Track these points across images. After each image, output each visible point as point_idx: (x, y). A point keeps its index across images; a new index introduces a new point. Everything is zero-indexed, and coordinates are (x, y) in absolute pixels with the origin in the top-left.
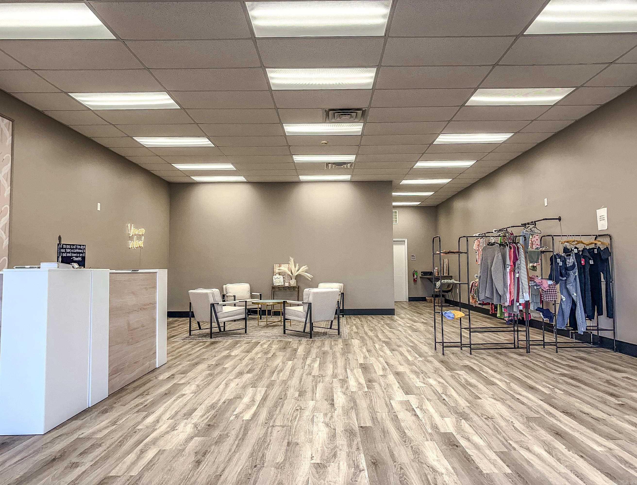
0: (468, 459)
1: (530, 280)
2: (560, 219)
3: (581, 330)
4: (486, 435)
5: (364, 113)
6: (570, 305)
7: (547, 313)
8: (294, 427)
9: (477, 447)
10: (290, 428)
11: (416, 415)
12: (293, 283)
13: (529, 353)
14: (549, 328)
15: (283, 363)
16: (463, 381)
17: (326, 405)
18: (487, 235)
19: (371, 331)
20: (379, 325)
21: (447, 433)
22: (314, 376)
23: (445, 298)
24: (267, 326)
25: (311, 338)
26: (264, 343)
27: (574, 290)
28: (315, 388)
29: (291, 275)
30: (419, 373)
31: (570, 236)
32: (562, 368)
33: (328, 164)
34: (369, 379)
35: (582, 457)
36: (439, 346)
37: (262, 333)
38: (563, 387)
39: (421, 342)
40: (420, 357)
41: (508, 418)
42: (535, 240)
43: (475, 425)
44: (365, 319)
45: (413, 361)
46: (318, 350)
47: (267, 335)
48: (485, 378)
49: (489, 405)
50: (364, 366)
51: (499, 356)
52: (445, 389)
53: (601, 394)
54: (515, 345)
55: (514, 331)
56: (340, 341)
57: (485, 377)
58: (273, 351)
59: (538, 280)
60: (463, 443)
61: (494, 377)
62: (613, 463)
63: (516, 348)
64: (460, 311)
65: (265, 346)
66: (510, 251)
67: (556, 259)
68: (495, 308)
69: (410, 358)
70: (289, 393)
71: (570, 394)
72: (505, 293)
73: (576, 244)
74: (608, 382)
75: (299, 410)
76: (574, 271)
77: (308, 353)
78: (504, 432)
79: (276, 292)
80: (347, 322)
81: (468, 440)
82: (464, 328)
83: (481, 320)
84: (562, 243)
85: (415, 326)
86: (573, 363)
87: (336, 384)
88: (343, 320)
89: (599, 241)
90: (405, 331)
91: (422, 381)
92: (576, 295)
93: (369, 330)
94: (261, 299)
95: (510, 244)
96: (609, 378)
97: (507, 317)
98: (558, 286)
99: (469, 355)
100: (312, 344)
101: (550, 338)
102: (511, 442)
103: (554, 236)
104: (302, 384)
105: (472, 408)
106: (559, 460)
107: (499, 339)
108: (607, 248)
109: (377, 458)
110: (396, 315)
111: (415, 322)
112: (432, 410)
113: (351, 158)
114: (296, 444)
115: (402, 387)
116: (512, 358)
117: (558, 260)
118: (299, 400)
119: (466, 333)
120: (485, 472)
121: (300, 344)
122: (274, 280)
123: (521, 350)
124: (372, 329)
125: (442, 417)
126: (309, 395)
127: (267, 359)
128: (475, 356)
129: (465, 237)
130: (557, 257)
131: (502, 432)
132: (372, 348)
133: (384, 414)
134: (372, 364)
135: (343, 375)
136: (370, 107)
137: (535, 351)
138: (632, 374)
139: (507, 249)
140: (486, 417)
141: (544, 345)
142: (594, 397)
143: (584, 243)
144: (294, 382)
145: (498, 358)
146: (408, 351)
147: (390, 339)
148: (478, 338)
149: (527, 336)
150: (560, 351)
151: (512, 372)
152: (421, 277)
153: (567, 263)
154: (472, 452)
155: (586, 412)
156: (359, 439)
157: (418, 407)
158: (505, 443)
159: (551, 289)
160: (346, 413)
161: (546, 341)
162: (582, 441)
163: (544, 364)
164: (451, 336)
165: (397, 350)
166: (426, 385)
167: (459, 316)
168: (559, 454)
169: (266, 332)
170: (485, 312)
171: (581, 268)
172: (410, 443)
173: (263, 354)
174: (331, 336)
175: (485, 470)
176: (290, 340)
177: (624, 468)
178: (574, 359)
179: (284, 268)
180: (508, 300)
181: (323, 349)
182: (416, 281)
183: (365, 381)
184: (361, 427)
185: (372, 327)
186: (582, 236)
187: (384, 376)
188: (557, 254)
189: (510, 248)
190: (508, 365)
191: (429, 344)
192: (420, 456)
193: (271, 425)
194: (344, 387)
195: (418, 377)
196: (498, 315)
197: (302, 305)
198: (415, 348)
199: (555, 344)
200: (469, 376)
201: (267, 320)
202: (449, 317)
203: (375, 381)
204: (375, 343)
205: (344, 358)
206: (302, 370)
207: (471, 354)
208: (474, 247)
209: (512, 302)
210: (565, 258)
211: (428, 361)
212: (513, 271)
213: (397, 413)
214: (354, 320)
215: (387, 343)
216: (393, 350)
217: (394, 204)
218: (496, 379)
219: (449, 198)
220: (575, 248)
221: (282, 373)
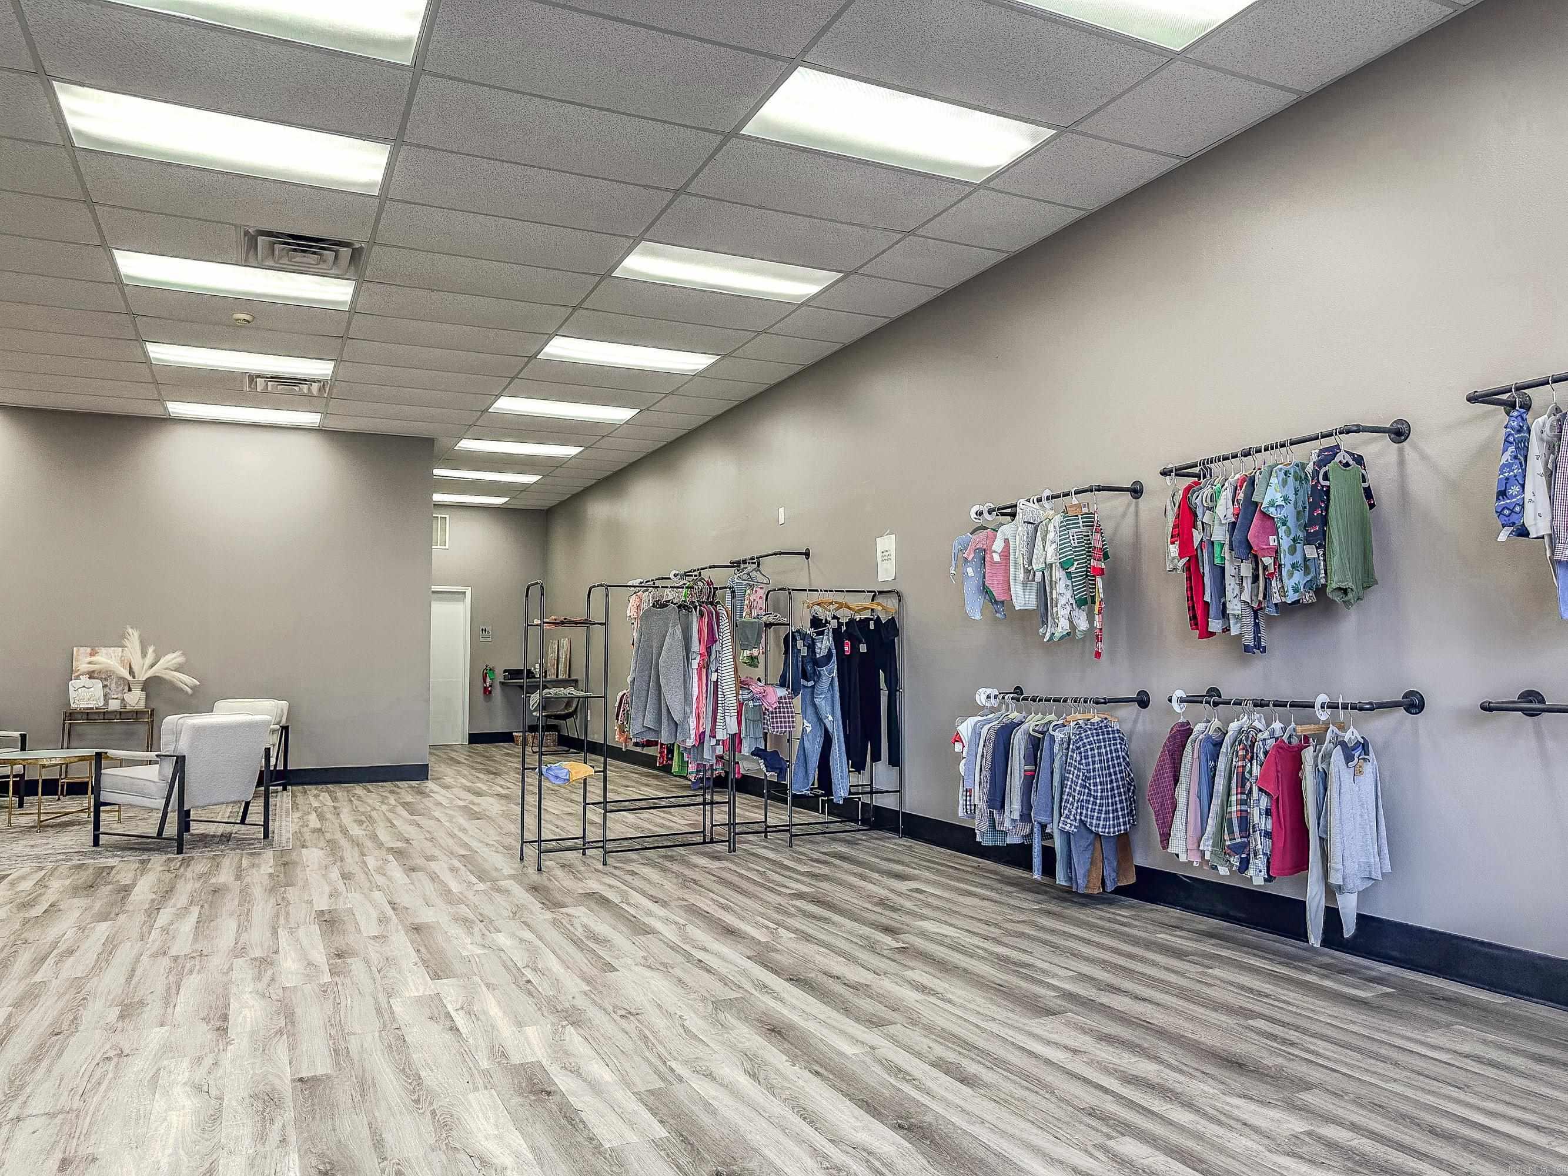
0: (570, 1121)
1: (741, 687)
2: (807, 554)
3: (840, 793)
4: (620, 1056)
5: (356, 255)
6: (820, 740)
7: (773, 759)
8: (90, 1113)
9: (595, 1087)
10: (77, 1117)
11: (454, 1029)
12: (135, 699)
13: (734, 851)
14: (777, 793)
15: (82, 929)
16: (580, 932)
17: (204, 1033)
18: (657, 583)
19: (360, 823)
20: (384, 808)
21: (528, 1063)
22: (176, 959)
23: (559, 732)
24: (41, 826)
25: (180, 851)
26: (23, 878)
27: (828, 708)
28: (173, 991)
29: (130, 678)
30: (473, 922)
31: (826, 591)
32: (797, 881)
33: (253, 378)
34: (337, 949)
35: (817, 1073)
36: (531, 851)
37: (20, 847)
38: (796, 923)
39: (487, 844)
40: (481, 879)
41: (671, 1010)
42: (758, 599)
43: (597, 1034)
44: (345, 794)
45: (461, 893)
46: (197, 885)
47: (36, 851)
48: (633, 919)
49: (634, 982)
50: (327, 917)
51: (668, 864)
52: (533, 953)
53: (866, 931)
54: (704, 836)
55: (704, 804)
56: (269, 853)
57: (630, 917)
58: (49, 897)
59: (757, 688)
60: (563, 1082)
61: (649, 913)
62: (876, 1077)
63: (708, 843)
64: (585, 763)
65: (27, 885)
66: (700, 621)
67: (794, 639)
68: (667, 755)
69: (454, 886)
70: (87, 1017)
71: (807, 938)
72: (686, 717)
73: (837, 609)
74: (882, 903)
75: (115, 1059)
76: (829, 666)
77: (168, 892)
78: (661, 1043)
79: (78, 728)
80: (294, 803)
81: (577, 1072)
82: (593, 804)
83: (637, 782)
84: (808, 607)
85: (479, 804)
86: (821, 868)
87: (242, 971)
88: (282, 800)
89: (879, 604)
90: (451, 818)
91: (479, 939)
92: (833, 721)
93: (355, 821)
94: (23, 749)
95: (700, 606)
96: (883, 892)
97: (692, 772)
98: (797, 701)
99: (600, 867)
100: (182, 870)
101: (778, 816)
102: (674, 1065)
103: (793, 590)
104: (133, 982)
105: (592, 996)
106: (771, 1089)
107: (672, 824)
108: (893, 618)
109: (334, 1158)
110: (433, 779)
111: (479, 794)
112: (494, 1010)
113: (321, 368)
114: (90, 1158)
115: (424, 961)
116: (695, 866)
117: (800, 644)
118: (119, 1029)
119: (595, 815)
120: (607, 1145)
121: (144, 871)
122: (72, 694)
123: (718, 847)
124: (363, 818)
125: (520, 1024)
126: (153, 1010)
127: (25, 922)
128: (615, 868)
129: (601, 585)
130: (798, 637)
131: (656, 1043)
132: (356, 869)
133: (369, 1038)
134: (351, 912)
135: (266, 946)
136: (373, 242)
137: (746, 846)
138: (928, 882)
139: (695, 617)
140: (623, 1013)
141: (766, 832)
142: (854, 940)
143: (849, 608)
144: (112, 979)
145: (664, 870)
146: (452, 869)
147: (407, 841)
148: (623, 824)
149: (732, 814)
150: (798, 843)
151: (693, 899)
152: (502, 683)
153: (818, 651)
154: (581, 1100)
155: (835, 973)
156: (290, 1115)
157: (462, 1008)
158: (662, 1068)
159: (783, 708)
160: (261, 1046)
161: (771, 822)
162: (821, 1040)
163: (762, 874)
164: (564, 825)
165: (421, 869)
166: (487, 951)
167: (582, 775)
168: (773, 1076)
169: (32, 843)
170: (647, 762)
171: (843, 660)
172: (431, 1104)
173: (15, 910)
174: (242, 843)
175: (610, 1141)
176: (111, 862)
177: (894, 1083)
178: (824, 858)
179: (108, 659)
180: (693, 732)
181: (214, 880)
182: (490, 692)
183: (328, 955)
184: (301, 1080)
185: (363, 813)
186: (847, 591)
187: (381, 938)
188: (798, 631)
189: (702, 614)
190: (687, 883)
191: (508, 848)
192: (454, 1133)
193: (10, 1116)
194: (264, 979)
195: (470, 933)
196: (675, 768)
197: (156, 763)
198: (469, 860)
199: (787, 829)
200: (595, 918)
201: (39, 809)
202: (557, 777)
203: (354, 954)
204: (366, 856)
205: (273, 901)
206: (140, 944)
207: (605, 864)
208: (628, 612)
209: (701, 737)
210: (813, 640)
211: (499, 890)
212: (705, 666)
213: (405, 1030)
214: (316, 796)
215: (398, 853)
216: (413, 870)
217: (437, 497)
218: (657, 917)
219: (577, 494)
220: (833, 618)
221: (71, 959)
